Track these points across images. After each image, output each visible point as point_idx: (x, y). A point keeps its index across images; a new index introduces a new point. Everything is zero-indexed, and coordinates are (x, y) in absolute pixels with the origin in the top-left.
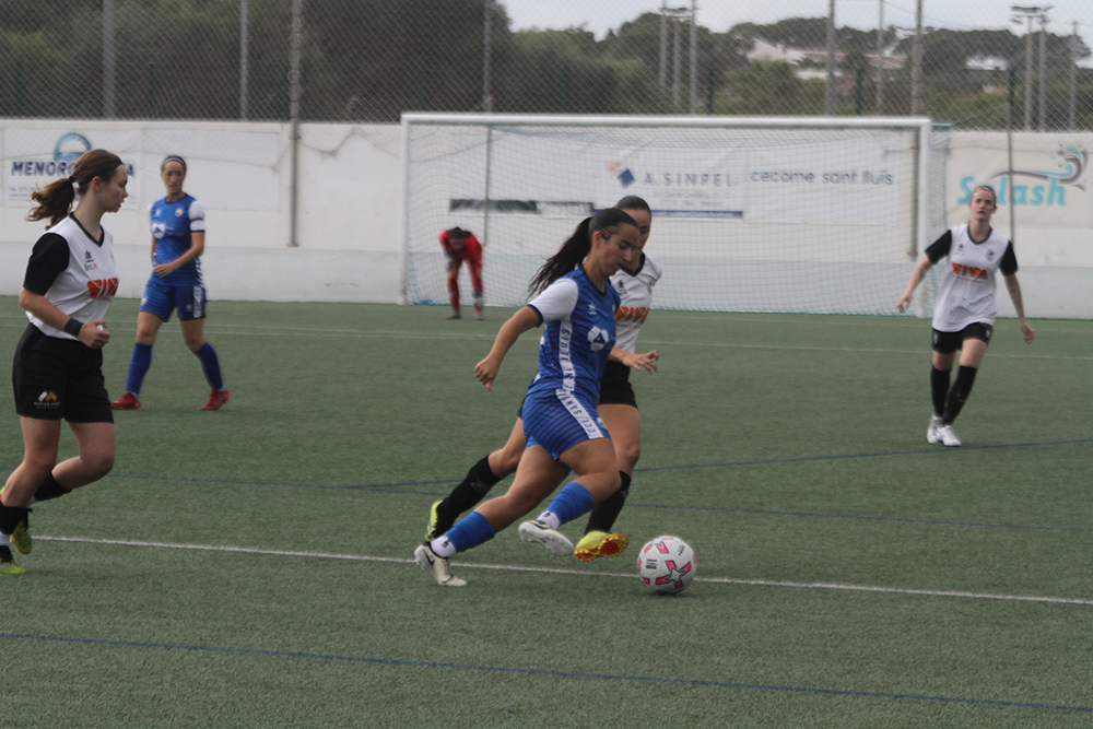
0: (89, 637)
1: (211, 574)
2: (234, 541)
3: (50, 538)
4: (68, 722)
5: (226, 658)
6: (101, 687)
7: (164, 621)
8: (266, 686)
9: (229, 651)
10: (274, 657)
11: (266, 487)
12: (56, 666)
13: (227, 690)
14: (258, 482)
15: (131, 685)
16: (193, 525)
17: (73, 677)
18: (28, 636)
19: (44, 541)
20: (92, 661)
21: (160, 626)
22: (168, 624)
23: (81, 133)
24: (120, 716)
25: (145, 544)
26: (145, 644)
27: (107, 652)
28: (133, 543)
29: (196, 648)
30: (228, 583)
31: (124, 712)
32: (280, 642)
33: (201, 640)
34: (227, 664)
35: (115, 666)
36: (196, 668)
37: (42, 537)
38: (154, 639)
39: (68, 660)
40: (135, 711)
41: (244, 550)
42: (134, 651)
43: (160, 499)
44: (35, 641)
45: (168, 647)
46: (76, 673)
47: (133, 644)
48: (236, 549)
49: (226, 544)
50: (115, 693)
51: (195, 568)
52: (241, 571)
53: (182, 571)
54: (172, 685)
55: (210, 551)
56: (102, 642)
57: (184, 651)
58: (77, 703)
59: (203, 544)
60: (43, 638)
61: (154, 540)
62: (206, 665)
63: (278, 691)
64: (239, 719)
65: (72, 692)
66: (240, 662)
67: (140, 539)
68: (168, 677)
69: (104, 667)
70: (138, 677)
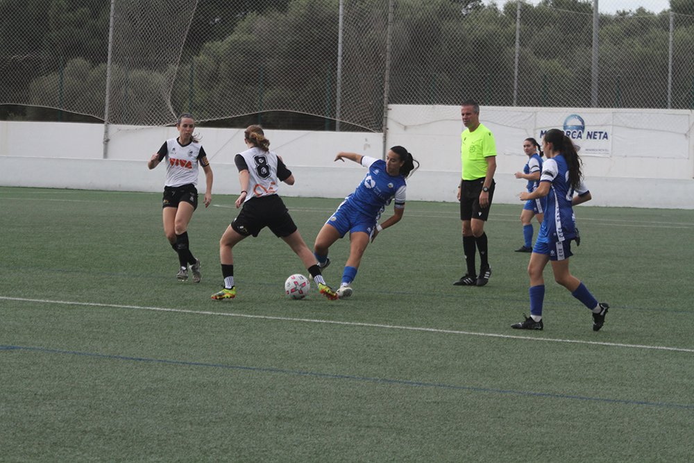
0: (582, 396)
1: (651, 362)
2: (663, 344)
3: (560, 340)
4: (571, 443)
5: (659, 409)
6: (589, 424)
7: (624, 388)
8: (682, 425)
9: (661, 405)
10: (686, 409)
11: (681, 314)
12: (564, 412)
13: (659, 427)
14: (676, 311)
15: (606, 423)
16: (640, 334)
17: (574, 418)
18: (549, 395)
19: (557, 342)
20: (584, 409)
21: (622, 391)
22: (626, 390)
23: (579, 114)
24: (600, 440)
25: (613, 344)
26: (614, 400)
27: (592, 404)
28: (607, 344)
29: (642, 403)
30: (660, 367)
31: (602, 438)
32: (689, 401)
33: (645, 399)
34: (659, 412)
35: (597, 413)
36: (642, 414)
37: (557, 340)
38: (619, 398)
39: (571, 409)
40: (609, 438)
41: (669, 348)
42: (608, 404)
43: (621, 319)
44: (553, 398)
45: (626, 403)
46: (576, 416)
47: (607, 400)
48: (664, 348)
49: (658, 346)
50: (598, 428)
51: (641, 358)
52: (667, 360)
53: (634, 360)
54: (629, 423)
55: (650, 349)
56: (589, 399)
57: (635, 405)
58: (576, 433)
59: (646, 345)
60: (557, 396)
61: (618, 343)
62: (648, 413)
63: (688, 428)
64: (666, 443)
65: (573, 427)
66: (667, 411)
67: (611, 342)
68: (627, 419)
69: (591, 413)
70: (610, 419)
